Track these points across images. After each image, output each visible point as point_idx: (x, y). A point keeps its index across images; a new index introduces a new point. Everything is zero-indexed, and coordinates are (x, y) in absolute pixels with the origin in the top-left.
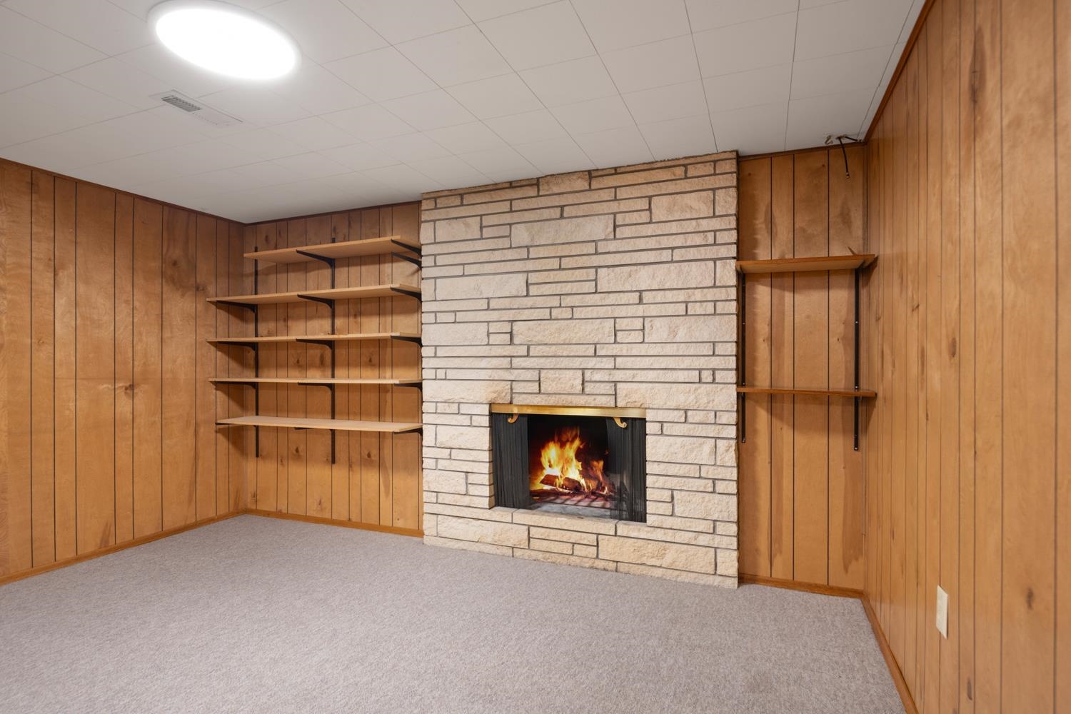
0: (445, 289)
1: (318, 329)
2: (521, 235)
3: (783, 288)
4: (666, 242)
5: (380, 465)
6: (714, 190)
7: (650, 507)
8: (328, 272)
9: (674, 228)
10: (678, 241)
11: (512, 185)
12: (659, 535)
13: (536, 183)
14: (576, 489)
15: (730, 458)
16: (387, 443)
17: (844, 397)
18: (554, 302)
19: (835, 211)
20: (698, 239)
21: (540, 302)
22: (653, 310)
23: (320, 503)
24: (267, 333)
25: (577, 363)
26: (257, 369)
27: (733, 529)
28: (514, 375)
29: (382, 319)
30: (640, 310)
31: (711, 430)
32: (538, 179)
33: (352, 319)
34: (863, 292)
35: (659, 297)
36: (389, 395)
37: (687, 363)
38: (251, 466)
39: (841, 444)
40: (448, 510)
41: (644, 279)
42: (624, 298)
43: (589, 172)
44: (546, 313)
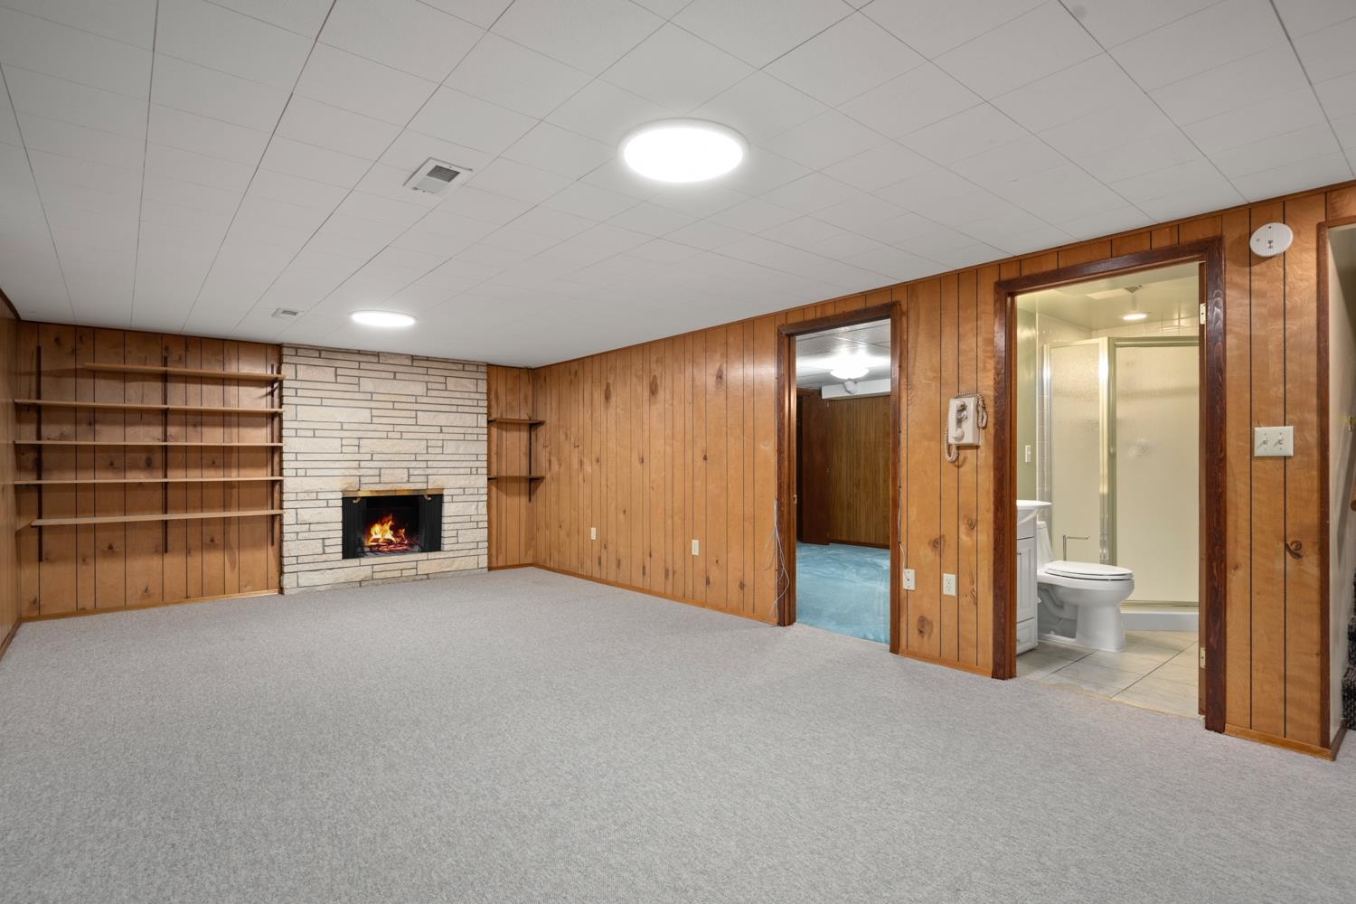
0: (304, 413)
1: (147, 436)
2: (367, 385)
3: (502, 429)
4: (454, 402)
5: (225, 546)
6: (477, 379)
7: (445, 541)
9: (458, 395)
10: (460, 402)
11: (359, 352)
12: (451, 554)
13: (377, 354)
14: (389, 542)
15: (484, 510)
16: (234, 528)
17: (525, 478)
18: (390, 428)
19: (522, 397)
20: (470, 403)
21: (380, 427)
22: (447, 437)
23: (146, 590)
25: (405, 464)
27: (486, 544)
28: (362, 472)
29: (227, 430)
30: (441, 436)
31: (476, 498)
32: (378, 353)
33: (190, 429)
34: (533, 434)
35: (451, 430)
36: (235, 491)
37: (464, 464)
39: (524, 500)
40: (307, 567)
41: (443, 419)
42: (432, 429)
43: (412, 356)
44: (384, 435)
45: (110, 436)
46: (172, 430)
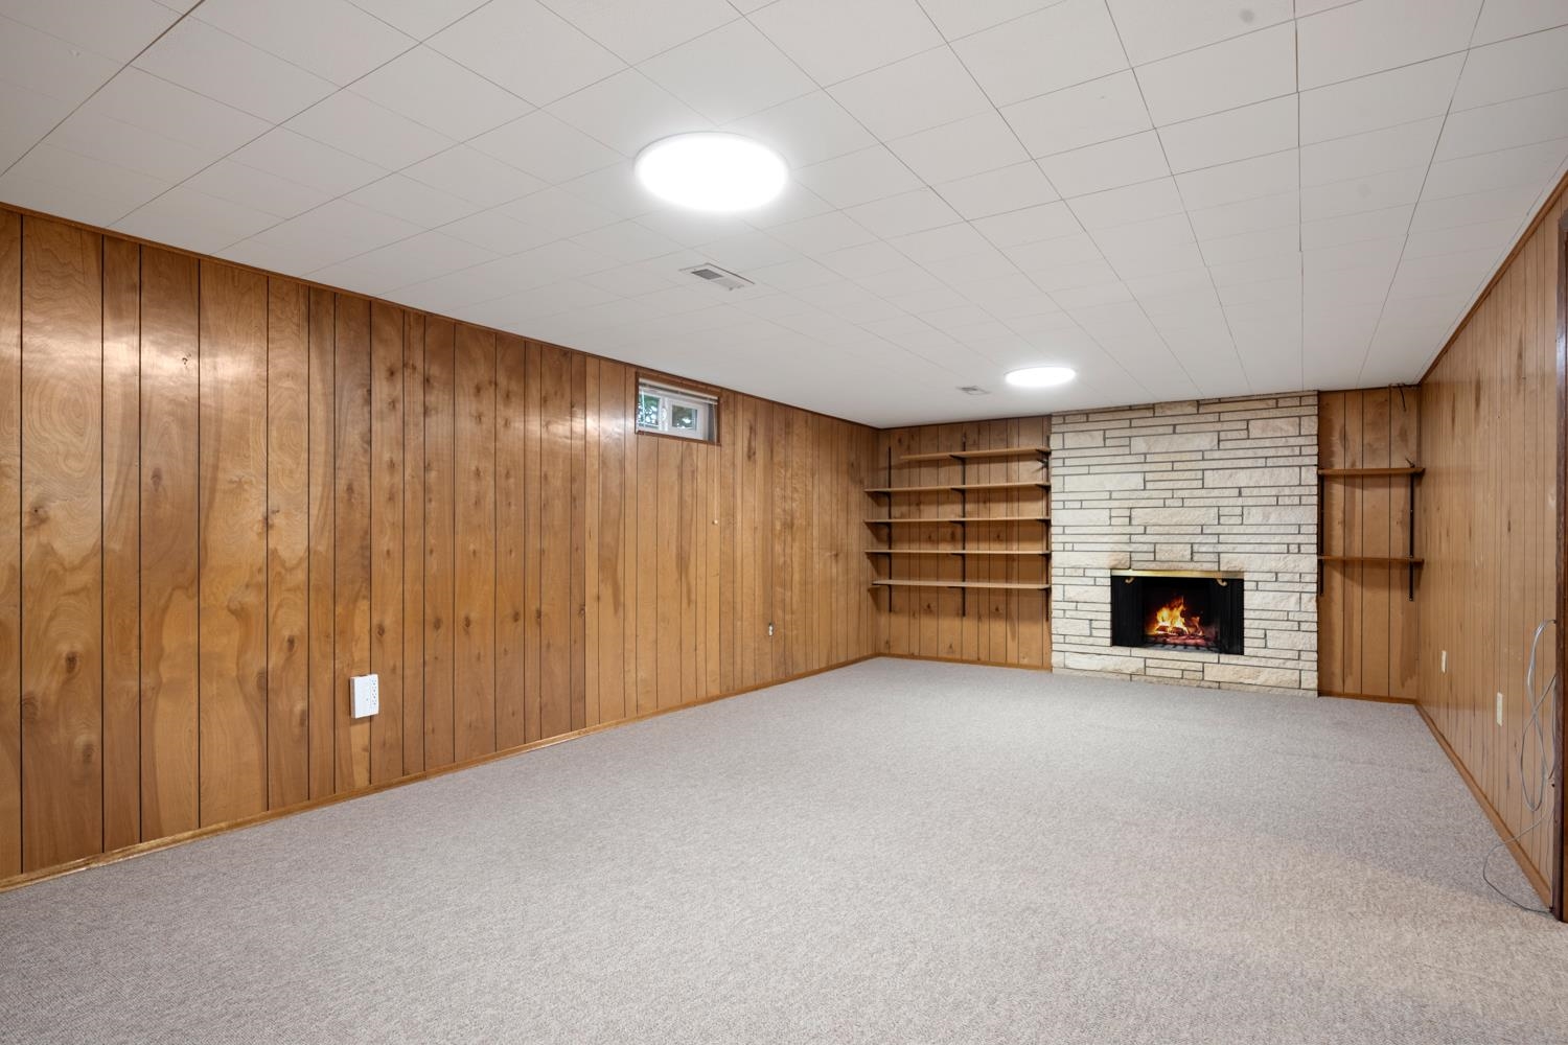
0: (1072, 483)
1: (950, 513)
2: (1139, 445)
3: (1354, 486)
4: (1260, 453)
5: (1008, 617)
6: (1300, 417)
7: (1247, 642)
8: (959, 468)
9: (1267, 443)
10: (1272, 452)
11: (1131, 408)
12: (1254, 662)
13: (1151, 407)
14: (1180, 632)
15: (1312, 606)
16: (1014, 600)
17: (1402, 563)
18: (1169, 494)
19: (1395, 433)
20: (1287, 452)
21: (1155, 494)
22: (1250, 502)
23: (951, 647)
24: (900, 514)
25: (1187, 539)
26: (890, 542)
27: (1315, 656)
28: (1132, 547)
29: (1010, 505)
30: (1240, 501)
31: (1298, 587)
32: (1154, 404)
33: (981, 505)
34: (1417, 490)
35: (1255, 492)
36: (1015, 564)
37: (1277, 539)
38: (884, 619)
39: (1399, 597)
40: (1074, 648)
41: (1242, 478)
42: (1227, 493)
43: (1198, 401)
44: (1161, 503)
45: (930, 514)
46: (969, 507)
